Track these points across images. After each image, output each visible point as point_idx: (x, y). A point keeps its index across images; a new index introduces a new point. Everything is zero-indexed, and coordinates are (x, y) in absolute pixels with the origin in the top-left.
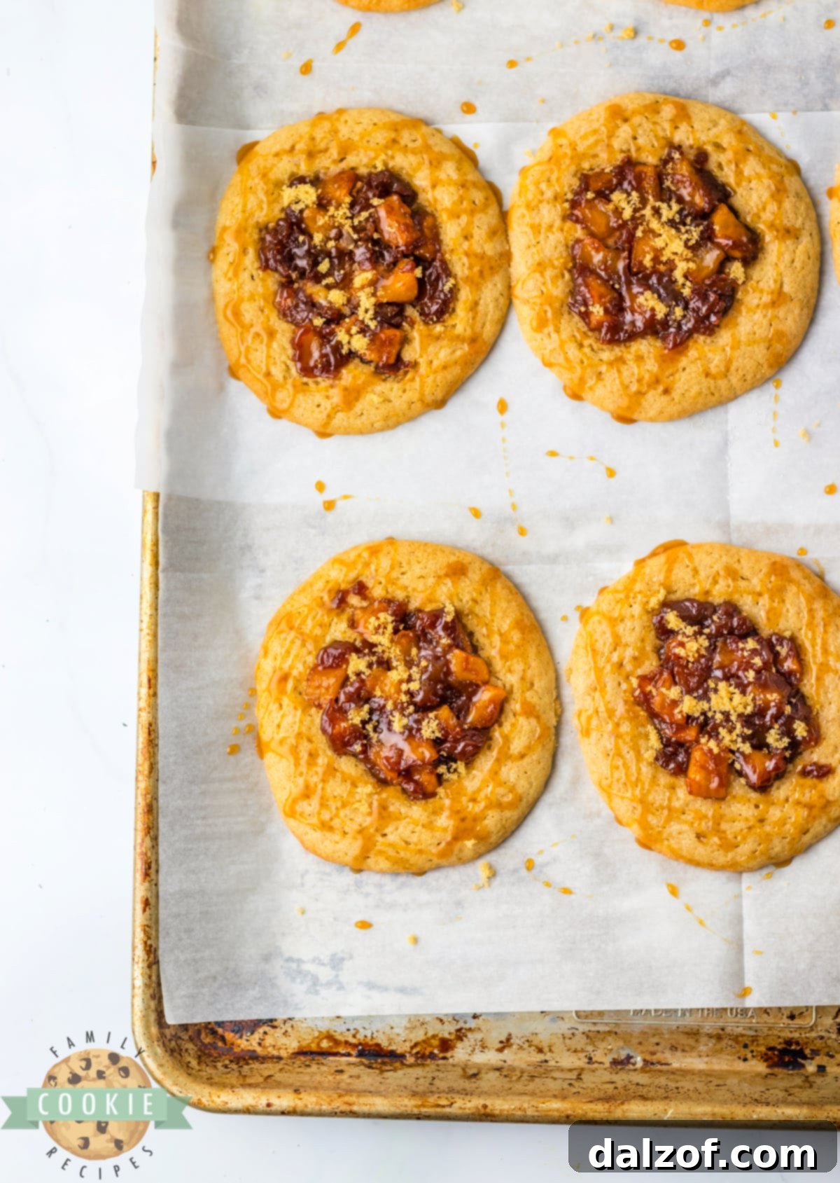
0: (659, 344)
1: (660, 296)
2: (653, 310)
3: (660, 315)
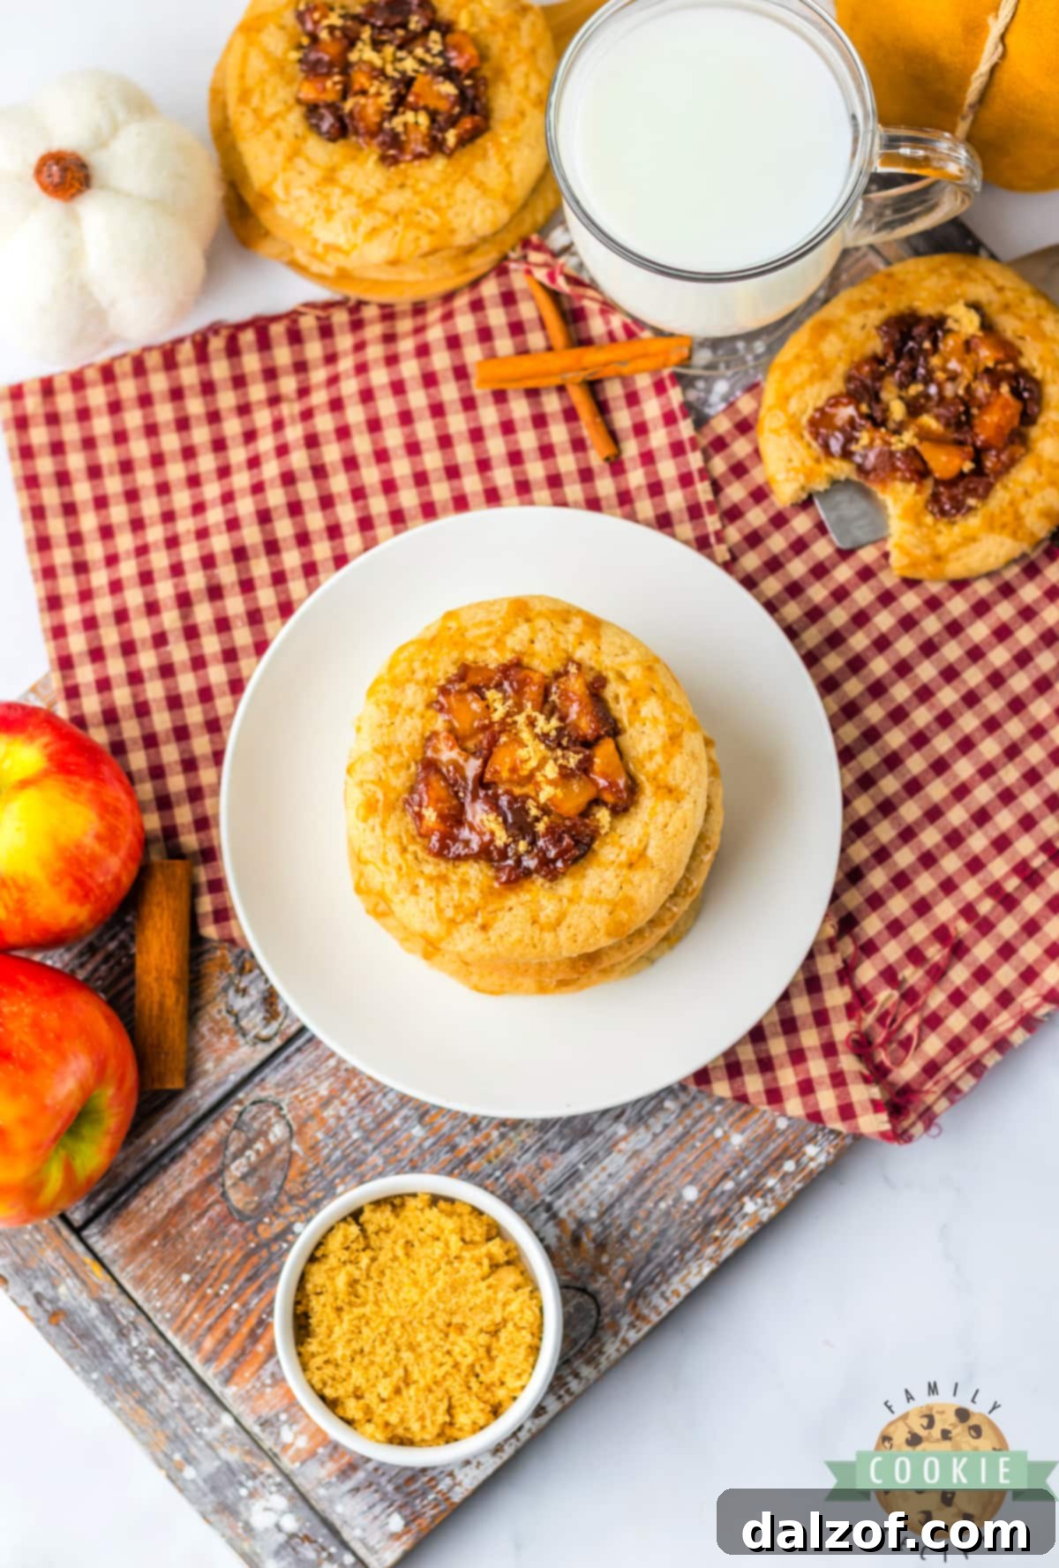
0: (491, 873)
1: (505, 821)
2: (492, 834)
3: (500, 843)
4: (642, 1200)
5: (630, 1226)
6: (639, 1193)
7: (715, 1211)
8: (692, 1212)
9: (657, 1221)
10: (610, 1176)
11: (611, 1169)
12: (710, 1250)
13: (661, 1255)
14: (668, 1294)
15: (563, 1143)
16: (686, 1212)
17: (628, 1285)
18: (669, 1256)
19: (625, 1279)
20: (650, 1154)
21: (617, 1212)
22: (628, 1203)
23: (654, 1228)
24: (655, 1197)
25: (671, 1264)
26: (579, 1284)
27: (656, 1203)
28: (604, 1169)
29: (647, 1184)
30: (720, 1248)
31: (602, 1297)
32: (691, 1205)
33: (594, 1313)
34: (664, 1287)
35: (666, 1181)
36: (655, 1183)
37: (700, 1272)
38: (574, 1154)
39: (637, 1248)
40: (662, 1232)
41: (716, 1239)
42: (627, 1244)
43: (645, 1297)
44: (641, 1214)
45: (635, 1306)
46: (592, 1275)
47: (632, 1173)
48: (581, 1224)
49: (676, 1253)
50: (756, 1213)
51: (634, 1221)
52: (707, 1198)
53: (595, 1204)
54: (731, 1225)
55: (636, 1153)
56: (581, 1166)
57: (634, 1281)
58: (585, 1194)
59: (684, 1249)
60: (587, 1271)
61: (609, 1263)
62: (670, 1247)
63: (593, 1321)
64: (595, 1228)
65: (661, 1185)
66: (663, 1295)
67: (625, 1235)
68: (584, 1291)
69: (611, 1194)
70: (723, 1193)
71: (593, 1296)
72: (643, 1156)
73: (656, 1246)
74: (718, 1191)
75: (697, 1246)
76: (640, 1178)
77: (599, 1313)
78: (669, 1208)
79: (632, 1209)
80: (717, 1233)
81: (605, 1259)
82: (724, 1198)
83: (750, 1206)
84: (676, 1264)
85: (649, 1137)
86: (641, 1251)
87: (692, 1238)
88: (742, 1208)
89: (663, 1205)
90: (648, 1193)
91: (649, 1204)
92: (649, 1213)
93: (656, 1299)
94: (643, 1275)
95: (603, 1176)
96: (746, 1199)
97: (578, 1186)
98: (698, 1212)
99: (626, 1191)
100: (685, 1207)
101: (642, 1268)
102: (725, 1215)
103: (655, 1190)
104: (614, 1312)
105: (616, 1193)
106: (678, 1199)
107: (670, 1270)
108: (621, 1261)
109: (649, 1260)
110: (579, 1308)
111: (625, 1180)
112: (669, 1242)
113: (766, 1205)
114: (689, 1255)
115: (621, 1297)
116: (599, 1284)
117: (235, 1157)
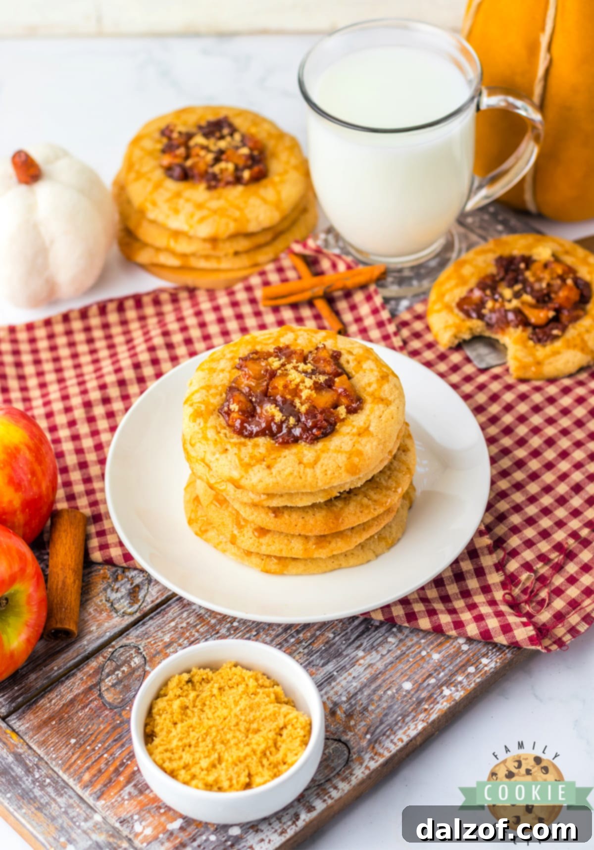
4: (375, 691)
5: (368, 705)
6: (373, 687)
7: (424, 694)
8: (409, 696)
9: (387, 701)
10: (354, 678)
11: (355, 674)
12: (422, 716)
13: (390, 720)
14: (395, 740)
15: (323, 661)
16: (405, 696)
17: (368, 736)
18: (395, 720)
19: (367, 733)
20: (380, 666)
21: (359, 697)
22: (366, 692)
23: (385, 705)
24: (384, 689)
25: (396, 724)
26: (335, 737)
27: (385, 692)
28: (350, 674)
29: (379, 682)
30: (430, 715)
31: (351, 744)
32: (408, 692)
33: (346, 752)
34: (392, 737)
35: (391, 679)
36: (384, 681)
37: (416, 728)
38: (330, 667)
39: (374, 716)
40: (390, 707)
41: (426, 710)
42: (366, 714)
43: (380, 743)
44: (375, 698)
45: (373, 748)
46: (344, 732)
47: (368, 676)
48: (336, 704)
49: (400, 718)
50: (451, 695)
51: (371, 701)
52: (418, 688)
53: (345, 693)
54: (435, 702)
55: (370, 665)
56: (335, 673)
57: (372, 734)
58: (338, 688)
59: (404, 716)
60: (341, 729)
61: (355, 725)
62: (395, 716)
63: (346, 757)
64: (345, 706)
65: (388, 682)
66: (392, 741)
67: (366, 709)
68: (339, 741)
69: (356, 687)
70: (428, 685)
71: (345, 744)
72: (375, 667)
73: (386, 715)
74: (425, 684)
75: (413, 714)
76: (374, 678)
77: (349, 753)
78: (394, 694)
79: (369, 695)
80: (426, 707)
81: (352, 723)
82: (430, 688)
83: (447, 692)
84: (400, 724)
85: (379, 657)
86: (376, 717)
87: (410, 710)
88: (442, 692)
89: (389, 692)
90: (380, 686)
91: (381, 692)
92: (381, 697)
93: (388, 744)
94: (378, 730)
95: (350, 678)
96: (444, 688)
97: (333, 684)
98: (413, 695)
99: (365, 686)
100: (404, 693)
101: (377, 727)
102: (430, 696)
103: (384, 684)
104: (359, 752)
105: (358, 687)
106: (400, 689)
107: (396, 728)
108: (363, 723)
109: (381, 723)
110: (336, 750)
111: (364, 680)
112: (394, 712)
113: (457, 691)
114: (408, 719)
115: (364, 743)
116: (348, 736)
117: (108, 675)
